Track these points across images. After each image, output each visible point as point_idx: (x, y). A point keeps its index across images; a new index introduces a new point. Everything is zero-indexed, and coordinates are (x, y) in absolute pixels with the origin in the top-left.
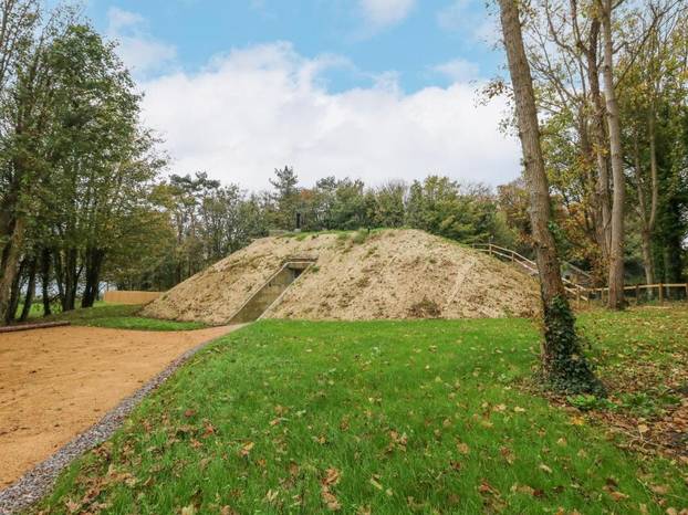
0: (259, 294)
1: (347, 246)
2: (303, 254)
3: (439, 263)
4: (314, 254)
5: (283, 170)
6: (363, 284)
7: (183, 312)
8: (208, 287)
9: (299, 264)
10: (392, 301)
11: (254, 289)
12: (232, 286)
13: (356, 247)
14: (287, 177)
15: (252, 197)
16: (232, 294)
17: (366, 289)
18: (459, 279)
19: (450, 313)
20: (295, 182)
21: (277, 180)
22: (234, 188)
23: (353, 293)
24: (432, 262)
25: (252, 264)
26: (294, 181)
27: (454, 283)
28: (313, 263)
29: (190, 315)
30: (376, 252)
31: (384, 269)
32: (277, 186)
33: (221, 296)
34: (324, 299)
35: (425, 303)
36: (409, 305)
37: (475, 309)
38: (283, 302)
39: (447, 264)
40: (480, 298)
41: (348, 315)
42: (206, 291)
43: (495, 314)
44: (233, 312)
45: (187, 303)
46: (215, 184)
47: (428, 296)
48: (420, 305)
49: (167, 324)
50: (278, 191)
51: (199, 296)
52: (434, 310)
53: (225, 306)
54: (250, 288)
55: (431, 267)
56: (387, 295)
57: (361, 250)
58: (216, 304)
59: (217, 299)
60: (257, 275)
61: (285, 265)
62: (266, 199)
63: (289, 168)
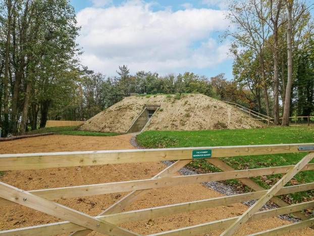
0: (137, 121)
1: (172, 100)
2: (153, 104)
3: (218, 108)
4: (158, 103)
5: (123, 67)
6: (188, 116)
7: (103, 128)
9: (152, 108)
10: (204, 123)
12: (123, 117)
13: (177, 101)
14: (124, 70)
15: (109, 79)
16: (124, 120)
17: (191, 118)
18: (229, 114)
19: (231, 127)
21: (120, 71)
22: (100, 74)
23: (185, 120)
24: (215, 107)
25: (129, 107)
26: (127, 72)
27: (227, 115)
28: (158, 108)
29: (107, 130)
30: (188, 103)
31: (195, 110)
32: (120, 74)
34: (171, 122)
35: (219, 123)
36: (213, 124)
37: (240, 126)
38: (151, 124)
39: (221, 108)
40: (240, 121)
41: (186, 128)
42: (111, 119)
43: (248, 127)
45: (104, 125)
46: (91, 72)
47: (220, 121)
48: (217, 124)
49: (97, 133)
50: (120, 76)
51: (108, 121)
52: (224, 126)
53: (123, 126)
54: (132, 118)
55: (215, 109)
56: (201, 120)
57: (180, 102)
58: (119, 125)
59: (118, 123)
60: (133, 112)
61: (145, 108)
62: (115, 80)
63: (125, 66)
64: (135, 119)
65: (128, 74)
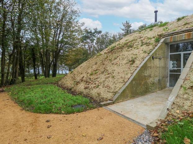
0: (145, 67)
5: (125, 23)
8: (96, 64)
11: (137, 62)
12: (115, 62)
15: (114, 35)
16: (115, 68)
20: (131, 27)
21: (123, 28)
22: (107, 33)
32: (123, 30)
33: (105, 70)
42: (94, 67)
44: (120, 87)
46: (100, 32)
50: (123, 32)
53: (110, 79)
54: (133, 61)
58: (102, 77)
59: (103, 73)
60: (135, 51)
61: (162, 40)
62: (119, 35)
63: (128, 21)
64: (139, 63)
65: (131, 28)
